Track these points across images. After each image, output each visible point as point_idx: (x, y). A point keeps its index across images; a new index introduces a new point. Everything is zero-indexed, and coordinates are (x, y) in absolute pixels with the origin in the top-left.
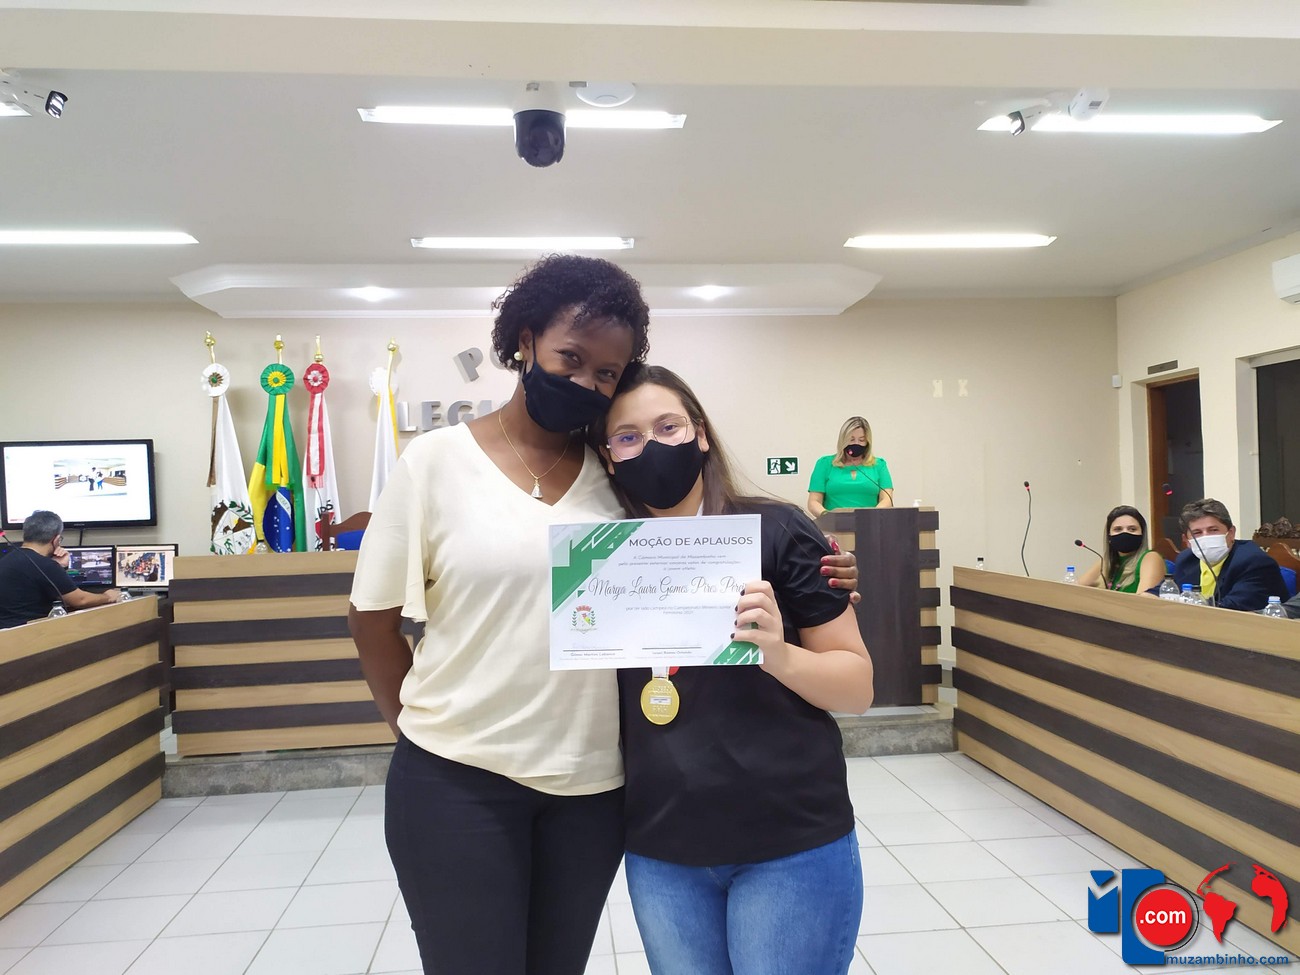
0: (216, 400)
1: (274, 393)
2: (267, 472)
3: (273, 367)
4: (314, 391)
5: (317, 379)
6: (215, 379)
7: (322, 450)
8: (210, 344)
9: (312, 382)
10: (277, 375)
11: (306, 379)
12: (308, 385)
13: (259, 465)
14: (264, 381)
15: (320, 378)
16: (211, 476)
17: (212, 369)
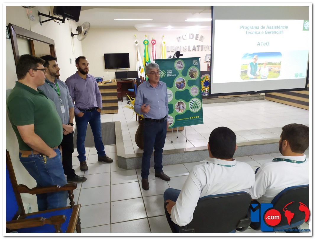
0: (137, 46)
1: (145, 45)
6: (136, 43)
7: (155, 55)
8: (135, 36)
9: (153, 43)
10: (146, 41)
11: (152, 42)
12: (152, 43)
13: (144, 58)
14: (144, 42)
15: (155, 42)
16: (138, 60)
17: (136, 41)
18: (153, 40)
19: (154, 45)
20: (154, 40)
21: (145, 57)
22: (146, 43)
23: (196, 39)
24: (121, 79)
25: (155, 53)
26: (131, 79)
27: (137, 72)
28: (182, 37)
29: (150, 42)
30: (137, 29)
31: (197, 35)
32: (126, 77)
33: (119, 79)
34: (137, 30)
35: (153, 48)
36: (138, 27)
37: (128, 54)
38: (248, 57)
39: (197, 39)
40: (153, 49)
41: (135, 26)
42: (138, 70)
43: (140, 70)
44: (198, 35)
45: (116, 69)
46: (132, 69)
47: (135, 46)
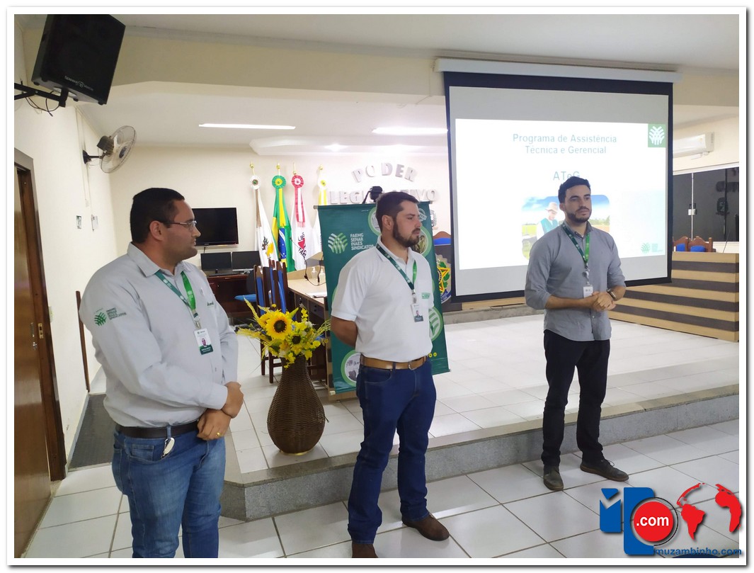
0: (257, 190)
1: (277, 188)
2: (278, 221)
3: (276, 177)
4: (297, 187)
5: (298, 182)
6: (255, 182)
7: (303, 212)
8: (252, 167)
9: (296, 183)
10: (279, 180)
11: (293, 181)
12: (294, 184)
13: (275, 218)
14: (274, 183)
15: (300, 181)
16: (259, 223)
17: (254, 178)
18: (295, 177)
19: (299, 189)
20: (299, 177)
21: (277, 216)
22: (278, 183)
23: (398, 175)
24: (216, 272)
25: (302, 207)
26: (243, 272)
27: (257, 253)
28: (364, 171)
29: (289, 182)
30: (255, 150)
31: (400, 167)
32: (229, 266)
33: (212, 273)
34: (256, 153)
35: (296, 195)
36: (259, 145)
37: (234, 210)
38: (536, 206)
39: (400, 176)
40: (297, 198)
41: (252, 144)
42: (261, 248)
43: (264, 249)
44: (403, 166)
45: (203, 247)
46: (243, 245)
47: (252, 189)
